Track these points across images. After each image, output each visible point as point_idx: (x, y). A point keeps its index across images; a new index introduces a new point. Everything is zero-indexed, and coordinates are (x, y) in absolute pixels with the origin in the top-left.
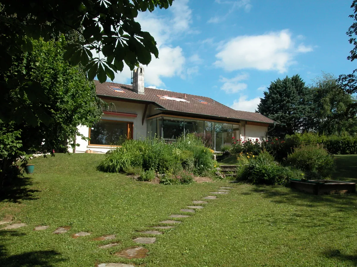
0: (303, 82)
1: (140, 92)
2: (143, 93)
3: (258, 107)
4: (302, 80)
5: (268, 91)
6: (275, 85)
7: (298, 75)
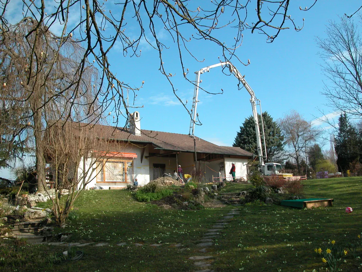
0: (271, 117)
1: (137, 134)
2: (140, 134)
3: (235, 140)
4: (270, 116)
5: (242, 126)
6: (248, 120)
7: (267, 112)
